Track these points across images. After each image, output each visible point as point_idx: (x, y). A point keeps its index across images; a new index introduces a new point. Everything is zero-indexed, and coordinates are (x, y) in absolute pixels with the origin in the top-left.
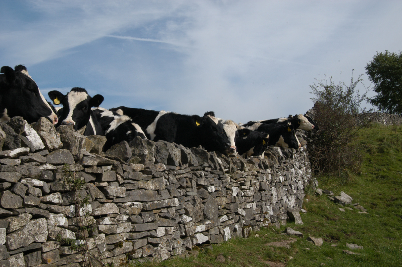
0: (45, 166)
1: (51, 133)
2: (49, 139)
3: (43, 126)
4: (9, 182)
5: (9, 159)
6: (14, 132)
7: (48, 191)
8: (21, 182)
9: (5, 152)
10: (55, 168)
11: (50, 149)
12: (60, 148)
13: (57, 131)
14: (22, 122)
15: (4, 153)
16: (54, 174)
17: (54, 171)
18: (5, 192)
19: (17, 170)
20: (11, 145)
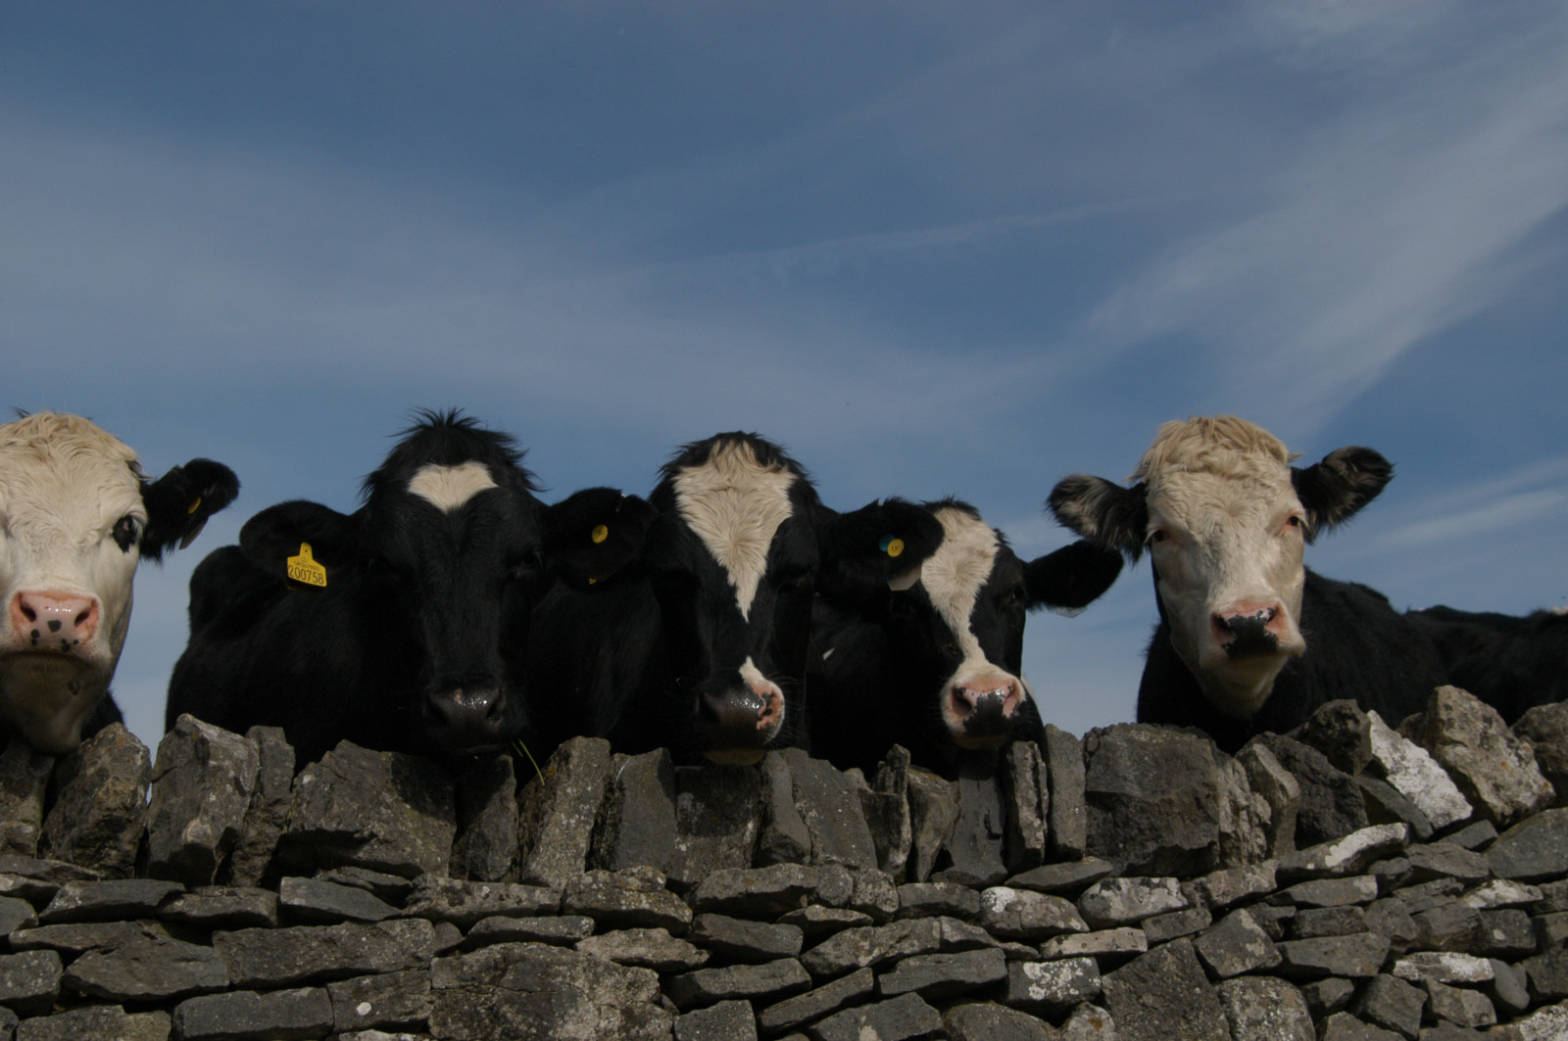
0: (1486, 892)
1: (1490, 748)
2: (1487, 777)
3: (1450, 724)
4: (1344, 977)
5: (1324, 881)
6: (1332, 767)
7: (1519, 998)
8: (1396, 970)
9: (1304, 853)
10: (1537, 893)
11: (1499, 818)
12: (1543, 804)
13: (1519, 734)
14: (1357, 721)
15: (1300, 859)
16: (1534, 922)
17: (1535, 907)
18: (1331, 1019)
19: (1368, 922)
20: (1328, 822)
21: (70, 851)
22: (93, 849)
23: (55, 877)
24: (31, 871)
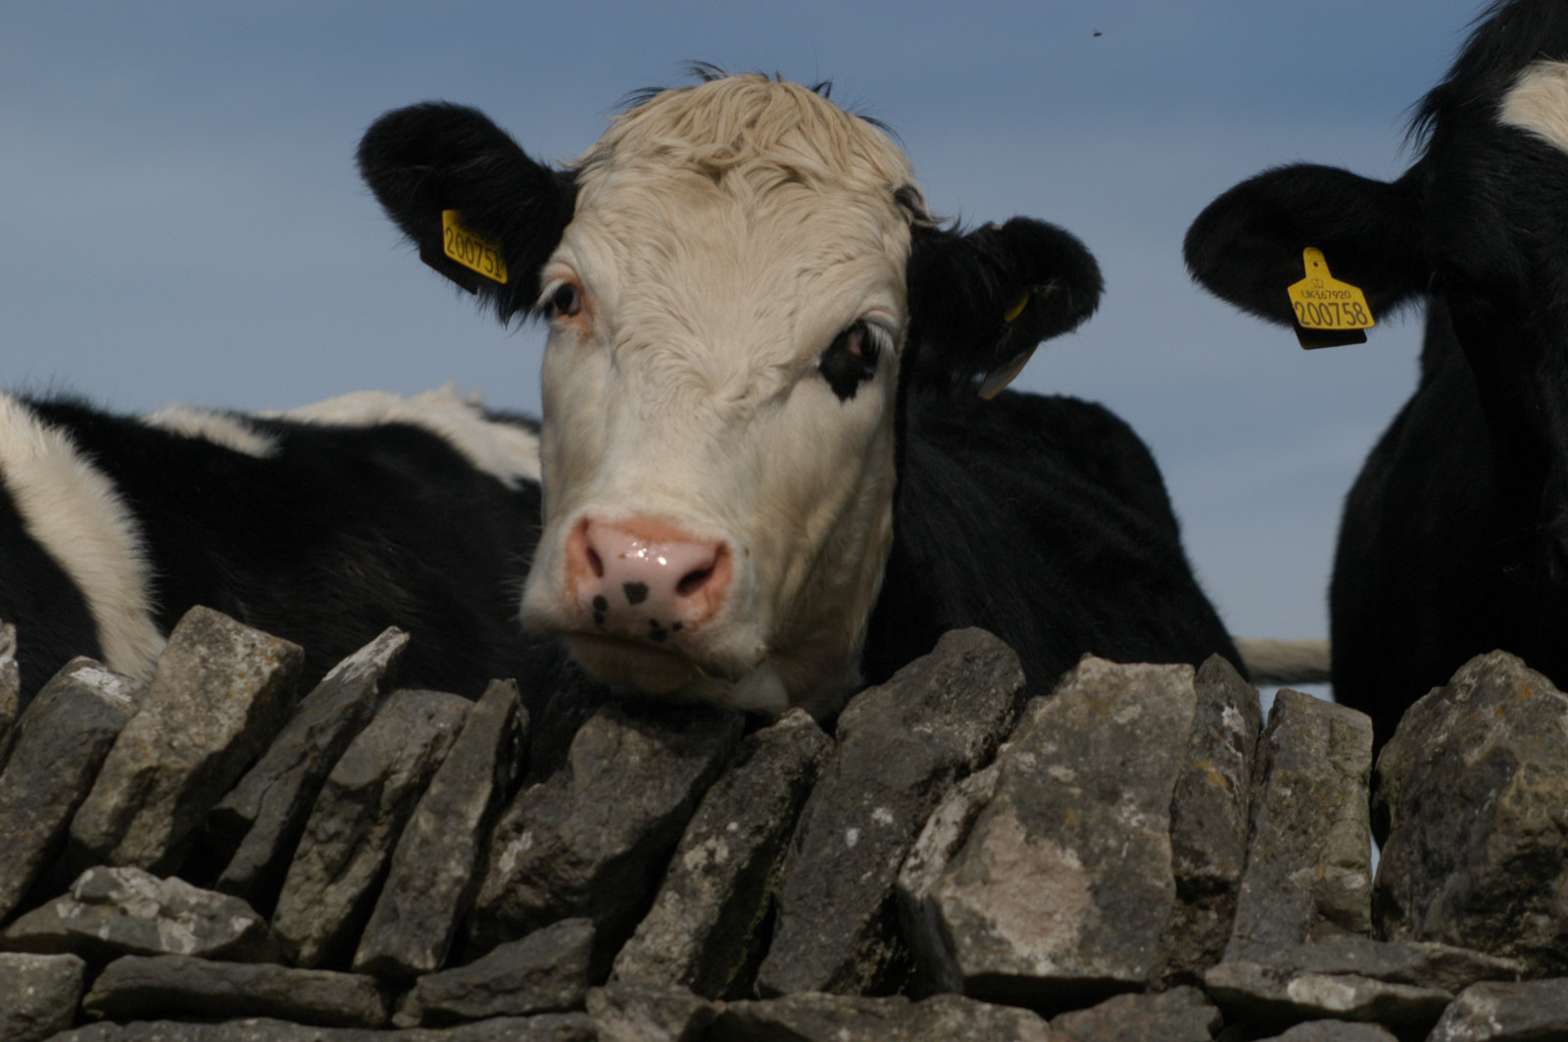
21: (1453, 922)
22: (1500, 916)
23: (1434, 977)
24: (1385, 966)
